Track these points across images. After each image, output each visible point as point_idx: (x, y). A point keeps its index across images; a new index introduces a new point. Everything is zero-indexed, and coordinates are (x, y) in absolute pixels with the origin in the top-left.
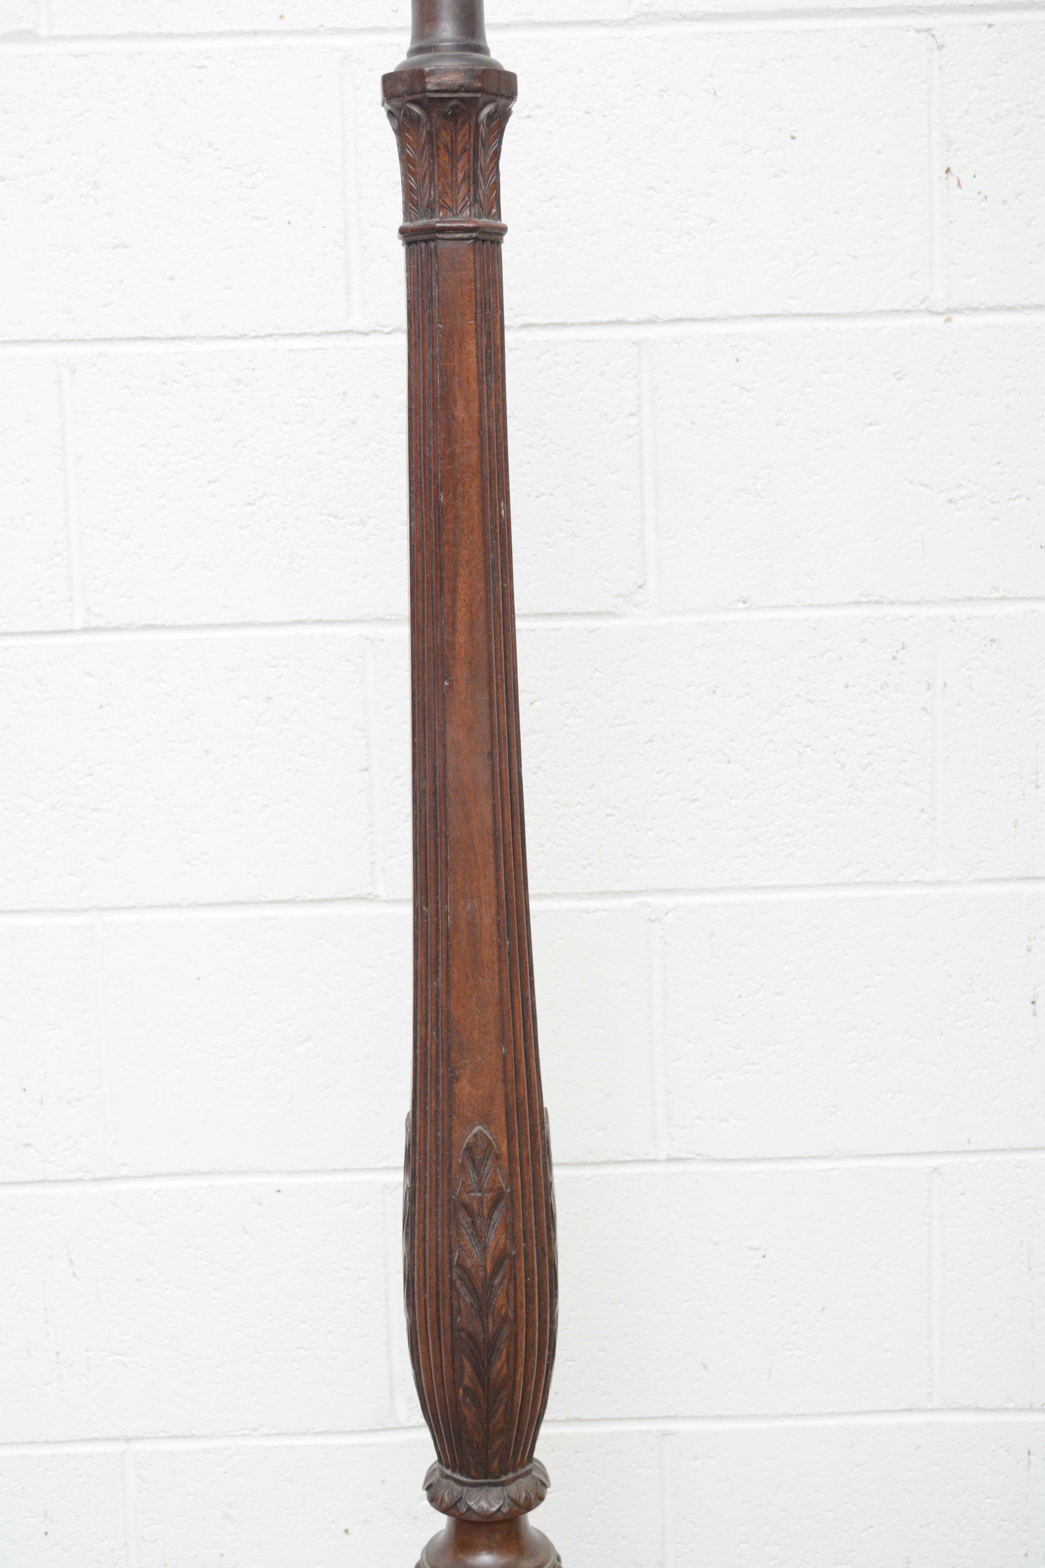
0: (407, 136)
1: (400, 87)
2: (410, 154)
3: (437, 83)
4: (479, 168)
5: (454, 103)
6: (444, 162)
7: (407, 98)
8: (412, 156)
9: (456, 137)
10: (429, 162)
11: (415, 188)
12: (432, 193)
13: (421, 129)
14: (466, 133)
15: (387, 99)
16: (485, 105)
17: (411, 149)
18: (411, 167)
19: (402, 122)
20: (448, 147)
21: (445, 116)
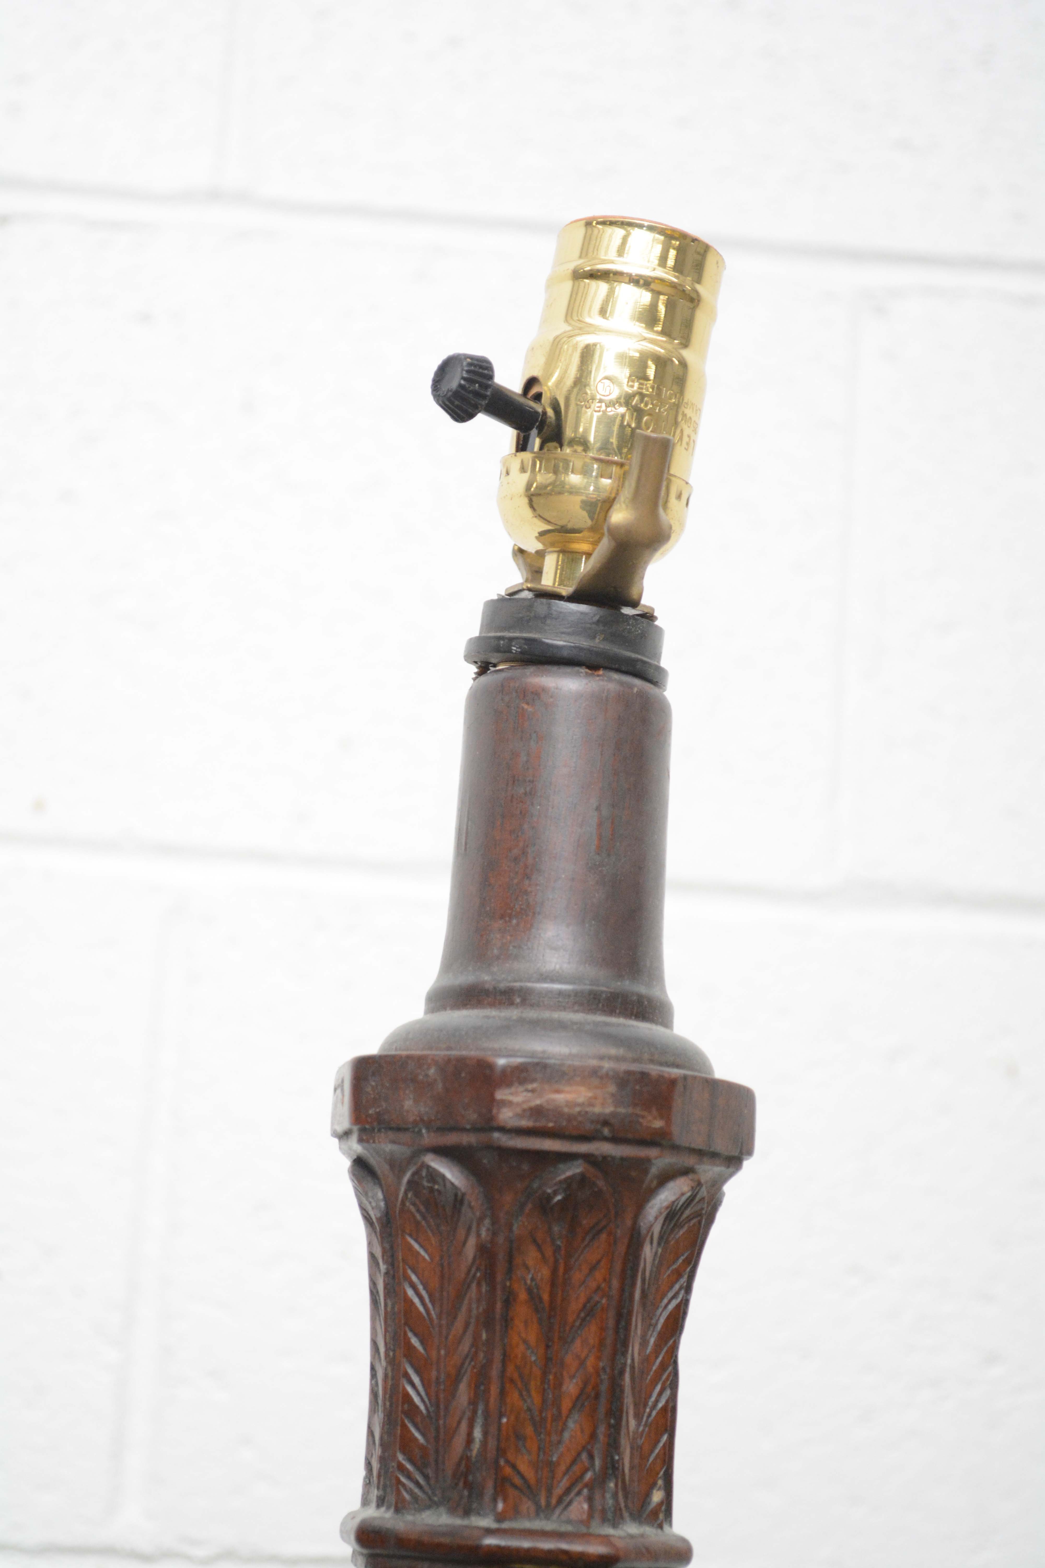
0: (410, 1248)
1: (408, 1104)
2: (416, 1301)
3: (531, 1109)
4: (628, 1369)
5: (575, 1169)
6: (525, 1342)
7: (428, 1138)
8: (421, 1309)
9: (568, 1269)
10: (476, 1337)
11: (422, 1407)
12: (478, 1434)
13: (461, 1232)
14: (599, 1262)
15: (362, 1130)
16: (665, 1178)
17: (420, 1287)
18: (415, 1341)
19: (403, 1203)
20: (541, 1299)
21: (544, 1206)
